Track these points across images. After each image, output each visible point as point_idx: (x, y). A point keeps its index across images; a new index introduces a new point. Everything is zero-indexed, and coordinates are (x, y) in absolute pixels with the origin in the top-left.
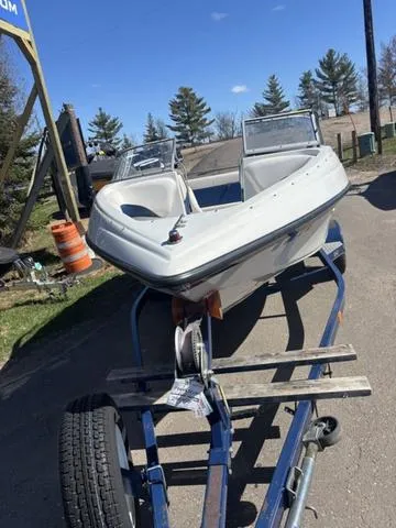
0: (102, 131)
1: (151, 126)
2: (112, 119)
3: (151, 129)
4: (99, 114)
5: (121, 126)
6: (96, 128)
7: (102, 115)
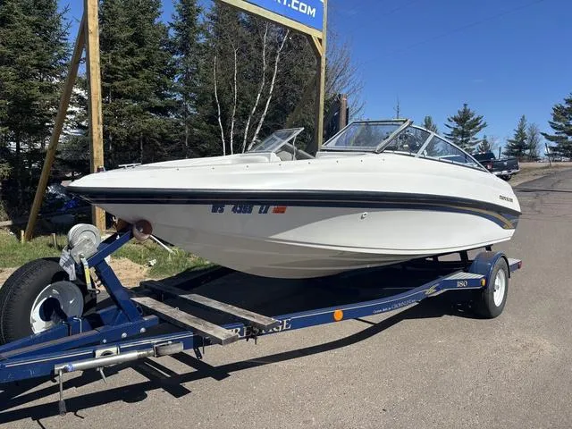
0: (460, 128)
1: (521, 130)
2: (475, 117)
3: (521, 134)
4: (462, 110)
5: (484, 126)
6: (454, 124)
7: (465, 112)
